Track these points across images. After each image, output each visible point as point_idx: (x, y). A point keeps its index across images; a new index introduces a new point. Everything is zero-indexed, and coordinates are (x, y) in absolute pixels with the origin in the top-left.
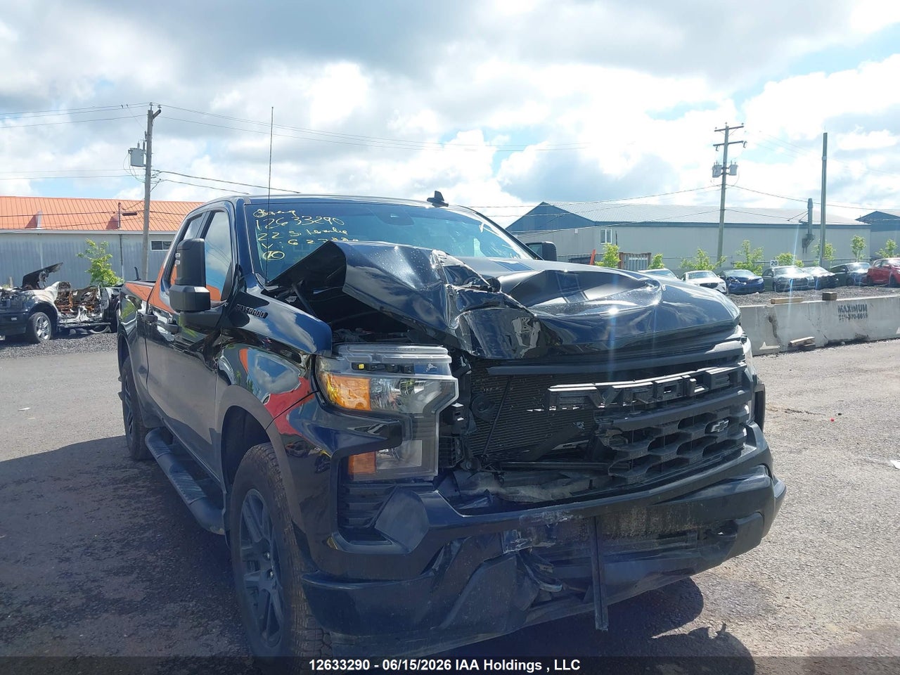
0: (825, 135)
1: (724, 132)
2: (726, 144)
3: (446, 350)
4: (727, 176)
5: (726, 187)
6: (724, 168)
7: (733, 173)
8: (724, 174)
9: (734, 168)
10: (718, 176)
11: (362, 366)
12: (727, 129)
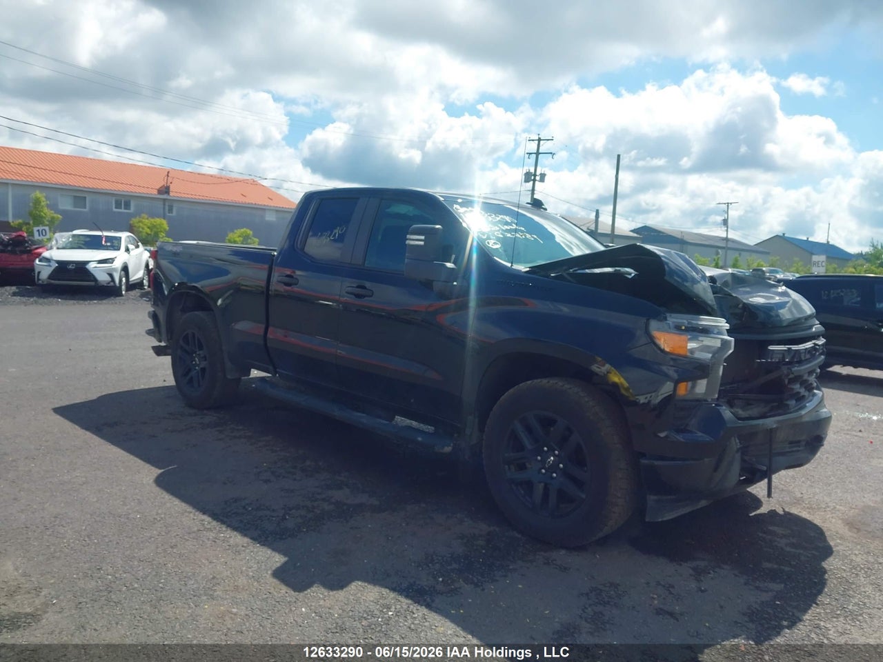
0: (619, 156)
1: (537, 142)
2: (538, 153)
3: (725, 321)
4: (536, 182)
5: (535, 192)
6: (535, 175)
7: (542, 180)
8: (534, 180)
9: (543, 176)
10: (528, 182)
11: (683, 328)
12: (539, 140)
